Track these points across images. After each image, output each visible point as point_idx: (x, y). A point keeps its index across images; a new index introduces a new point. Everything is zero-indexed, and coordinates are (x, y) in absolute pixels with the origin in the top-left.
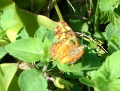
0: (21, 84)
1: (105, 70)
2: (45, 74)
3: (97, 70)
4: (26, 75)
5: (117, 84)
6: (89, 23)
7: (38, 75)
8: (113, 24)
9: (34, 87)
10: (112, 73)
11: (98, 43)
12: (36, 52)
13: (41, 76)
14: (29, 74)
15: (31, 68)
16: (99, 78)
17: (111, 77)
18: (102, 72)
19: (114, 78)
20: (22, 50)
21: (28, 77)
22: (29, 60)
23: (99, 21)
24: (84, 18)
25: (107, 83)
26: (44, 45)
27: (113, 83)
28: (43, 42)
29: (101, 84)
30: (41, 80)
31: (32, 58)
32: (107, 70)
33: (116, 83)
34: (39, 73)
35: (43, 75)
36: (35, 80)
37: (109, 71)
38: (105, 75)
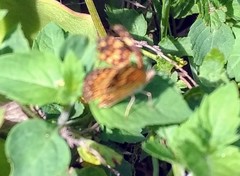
0: (13, 152)
1: (200, 126)
2: (65, 133)
3: (179, 124)
4: (23, 133)
5: (227, 157)
6: (149, 15)
7: (49, 133)
8: (208, 21)
9: (41, 161)
10: (215, 133)
11: (175, 64)
12: (45, 83)
13: (54, 137)
14: (30, 130)
15: (30, 117)
16: (188, 143)
17: (213, 142)
18: (194, 130)
19: (219, 143)
20: (14, 78)
21: (27, 138)
22: (31, 100)
23: (171, 11)
24: (138, 5)
25: (203, 156)
26: (64, 67)
27: (218, 154)
28: (62, 59)
29: (192, 157)
30: (54, 146)
31: (37, 95)
32: (204, 126)
33: (223, 155)
34: (50, 129)
35: (60, 134)
36: (42, 145)
37: (209, 129)
38: (200, 136)
